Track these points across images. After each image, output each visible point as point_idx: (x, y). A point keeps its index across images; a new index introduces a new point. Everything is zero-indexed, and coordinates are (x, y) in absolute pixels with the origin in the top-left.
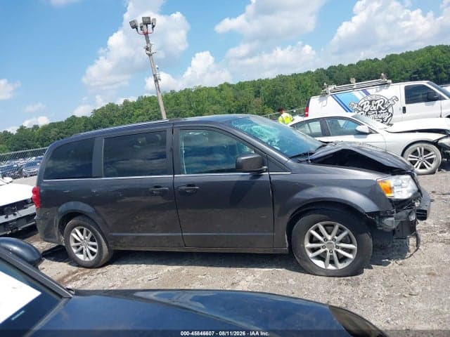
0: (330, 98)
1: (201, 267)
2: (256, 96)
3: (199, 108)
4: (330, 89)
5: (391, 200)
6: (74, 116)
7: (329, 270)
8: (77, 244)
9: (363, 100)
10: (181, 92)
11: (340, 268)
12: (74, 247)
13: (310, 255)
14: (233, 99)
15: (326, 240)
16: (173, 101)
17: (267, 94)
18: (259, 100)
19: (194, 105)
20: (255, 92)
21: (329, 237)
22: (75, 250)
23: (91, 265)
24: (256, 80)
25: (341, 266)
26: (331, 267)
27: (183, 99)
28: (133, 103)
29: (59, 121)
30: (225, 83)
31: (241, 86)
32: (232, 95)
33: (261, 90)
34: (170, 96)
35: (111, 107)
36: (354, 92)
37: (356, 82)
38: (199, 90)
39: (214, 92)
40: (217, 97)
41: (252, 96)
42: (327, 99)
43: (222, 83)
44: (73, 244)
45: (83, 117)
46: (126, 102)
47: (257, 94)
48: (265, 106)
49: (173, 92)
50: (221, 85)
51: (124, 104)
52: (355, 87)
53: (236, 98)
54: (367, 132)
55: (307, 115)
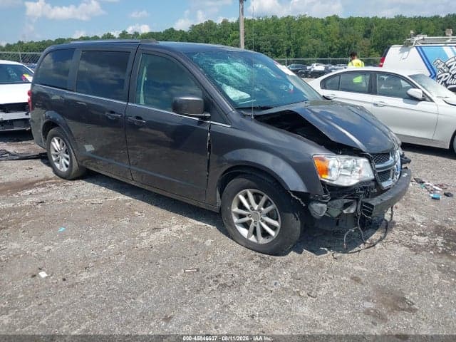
0: (414, 51)
1: (146, 204)
2: (365, 36)
3: (298, 40)
4: (416, 39)
5: (323, 183)
6: (172, 29)
7: (250, 241)
8: (56, 153)
9: (453, 59)
10: (283, 19)
11: (260, 242)
12: (54, 155)
13: (236, 220)
14: (338, 36)
15: (252, 208)
16: (273, 28)
17: (378, 35)
18: (367, 42)
19: (293, 36)
20: (365, 32)
21: (256, 207)
22: (54, 159)
23: (64, 176)
24: (370, 17)
25: (262, 240)
26: (252, 238)
27: (283, 27)
28: (232, 24)
29: (158, 31)
30: (334, 16)
31: (352, 21)
32: (338, 32)
33: (373, 31)
34: (271, 22)
35: (210, 25)
36: (444, 48)
37: (453, 35)
38: (303, 20)
39: (319, 24)
40: (321, 32)
41: (360, 35)
42: (409, 50)
43: (330, 15)
44: (53, 152)
45: (181, 31)
46: (225, 22)
47: (367, 34)
48: (373, 49)
49: (274, 18)
50: (329, 18)
51: (222, 23)
52: (449, 41)
53: (341, 35)
54: (420, 96)
55: (381, 66)
